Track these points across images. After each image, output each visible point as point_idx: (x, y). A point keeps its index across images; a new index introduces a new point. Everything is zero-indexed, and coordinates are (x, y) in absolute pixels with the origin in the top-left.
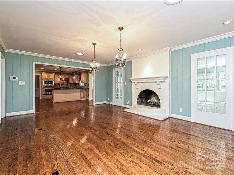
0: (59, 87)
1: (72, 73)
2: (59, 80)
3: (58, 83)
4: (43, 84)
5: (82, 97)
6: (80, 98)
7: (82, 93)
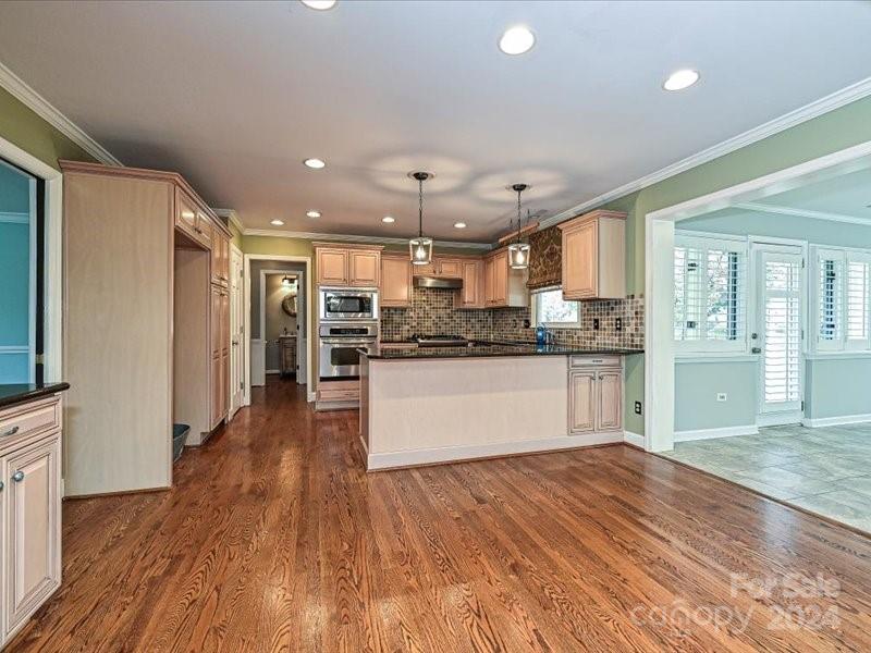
0: (405, 335)
1: (486, 247)
2: (404, 293)
3: (403, 310)
4: (322, 316)
5: (582, 417)
6: (570, 432)
7: (583, 386)
